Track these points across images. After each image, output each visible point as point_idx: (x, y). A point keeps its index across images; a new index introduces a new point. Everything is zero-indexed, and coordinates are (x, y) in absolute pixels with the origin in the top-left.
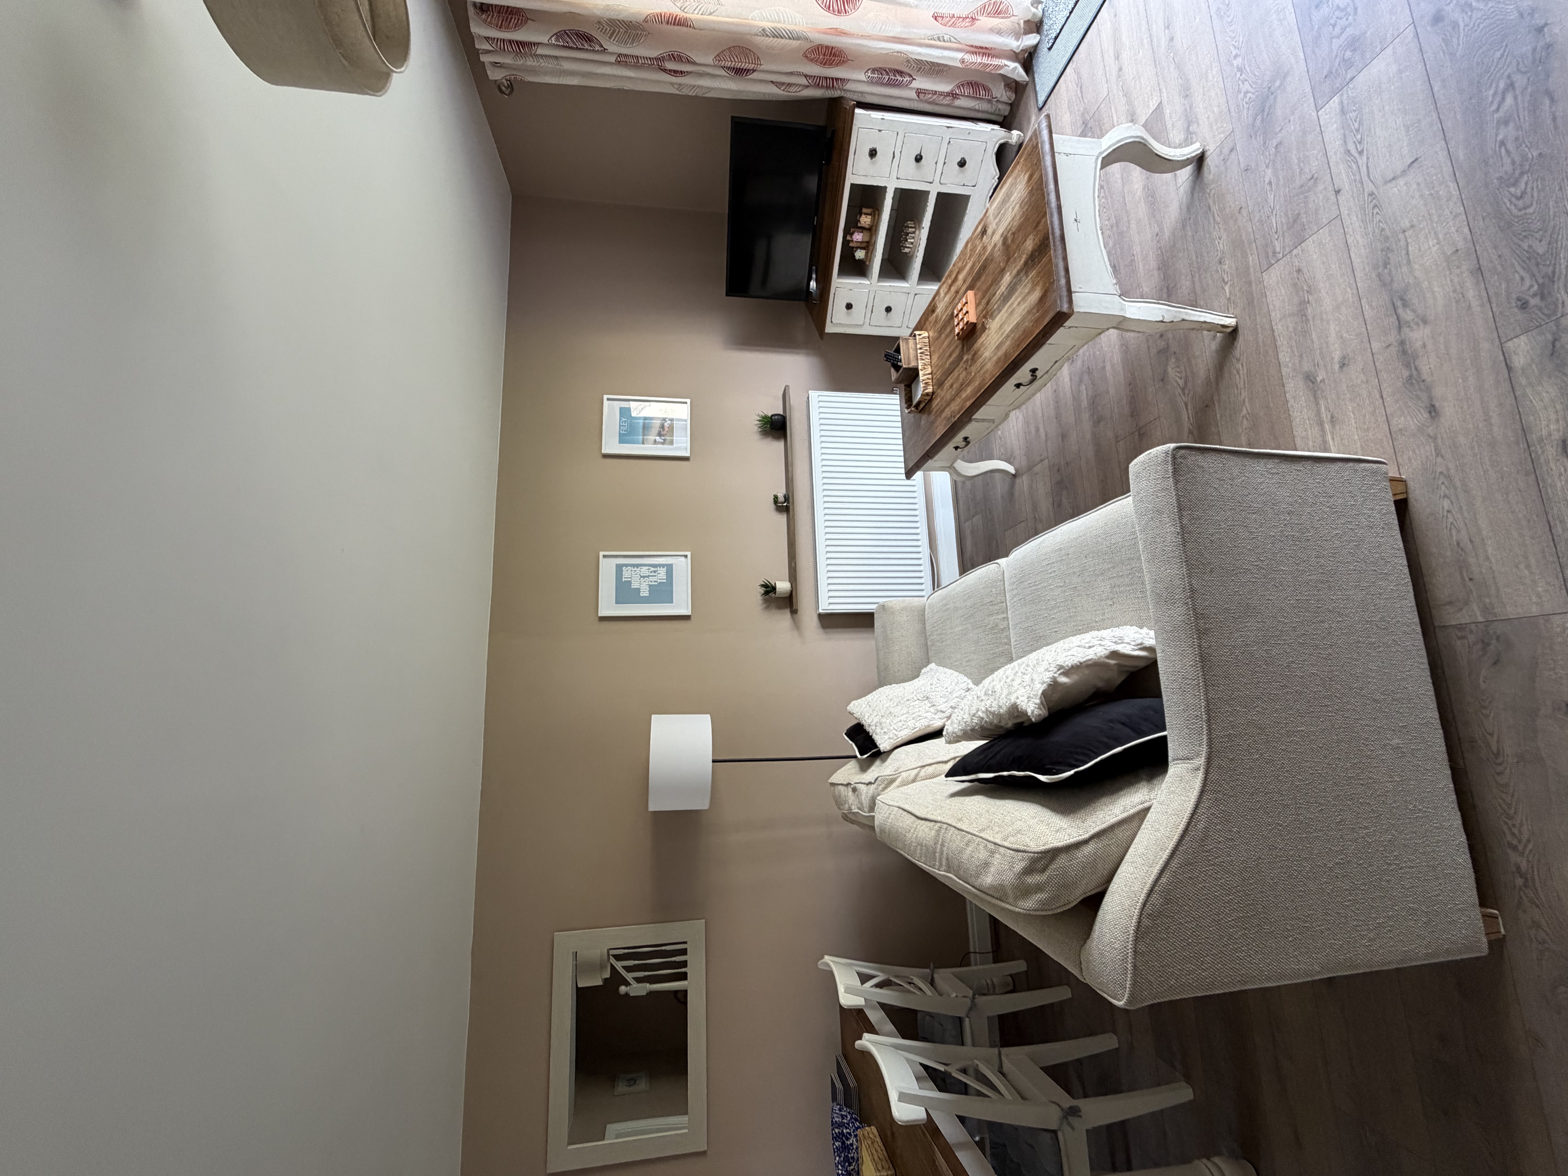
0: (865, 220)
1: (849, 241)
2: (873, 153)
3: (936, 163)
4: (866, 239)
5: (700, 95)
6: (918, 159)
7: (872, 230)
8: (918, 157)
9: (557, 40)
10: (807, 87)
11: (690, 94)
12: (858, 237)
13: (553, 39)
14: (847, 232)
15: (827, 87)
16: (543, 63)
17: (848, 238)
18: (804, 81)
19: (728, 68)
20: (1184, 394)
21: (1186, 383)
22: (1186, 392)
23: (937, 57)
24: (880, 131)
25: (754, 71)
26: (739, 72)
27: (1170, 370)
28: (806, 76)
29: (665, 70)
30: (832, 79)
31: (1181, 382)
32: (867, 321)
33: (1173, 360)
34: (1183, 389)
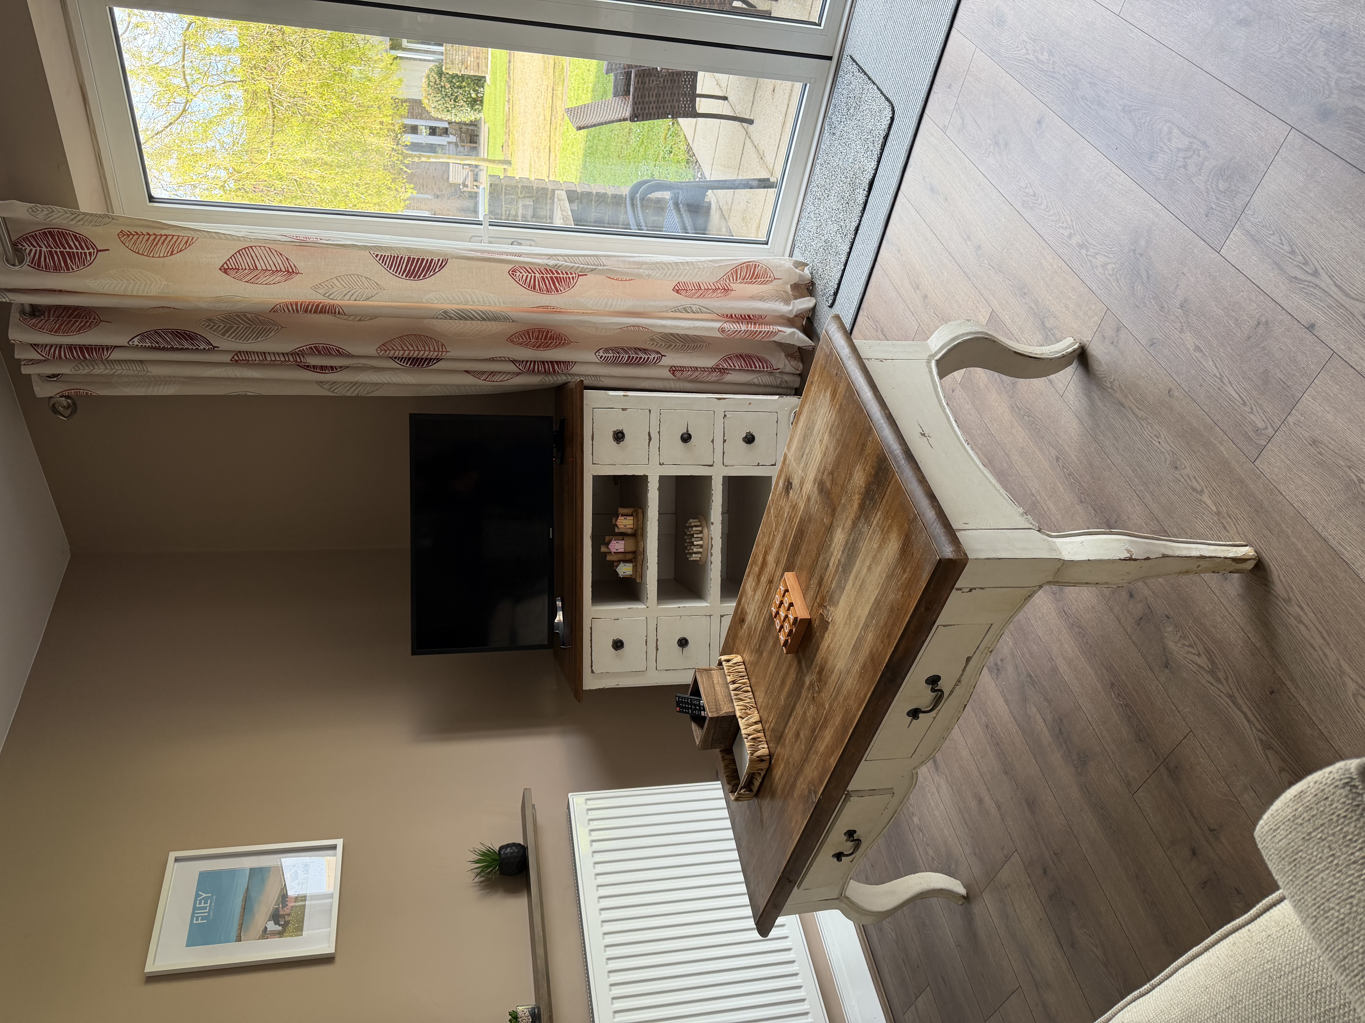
0: (625, 523)
1: (605, 554)
2: (619, 436)
3: (713, 441)
4: (631, 548)
5: (364, 394)
6: (686, 438)
7: (638, 534)
8: (686, 436)
9: (142, 340)
10: (518, 374)
11: (348, 394)
12: (617, 546)
13: (136, 340)
14: (599, 539)
15: (546, 373)
16: (119, 370)
17: (603, 549)
18: (512, 368)
19: (401, 359)
20: (1219, 680)
21: (1213, 662)
22: (1221, 675)
23: (688, 328)
24: (623, 409)
25: (438, 360)
26: (417, 362)
27: (1171, 645)
28: (514, 361)
29: (307, 367)
30: (552, 362)
31: (1203, 661)
32: (652, 664)
33: (1170, 629)
34: (1212, 673)
